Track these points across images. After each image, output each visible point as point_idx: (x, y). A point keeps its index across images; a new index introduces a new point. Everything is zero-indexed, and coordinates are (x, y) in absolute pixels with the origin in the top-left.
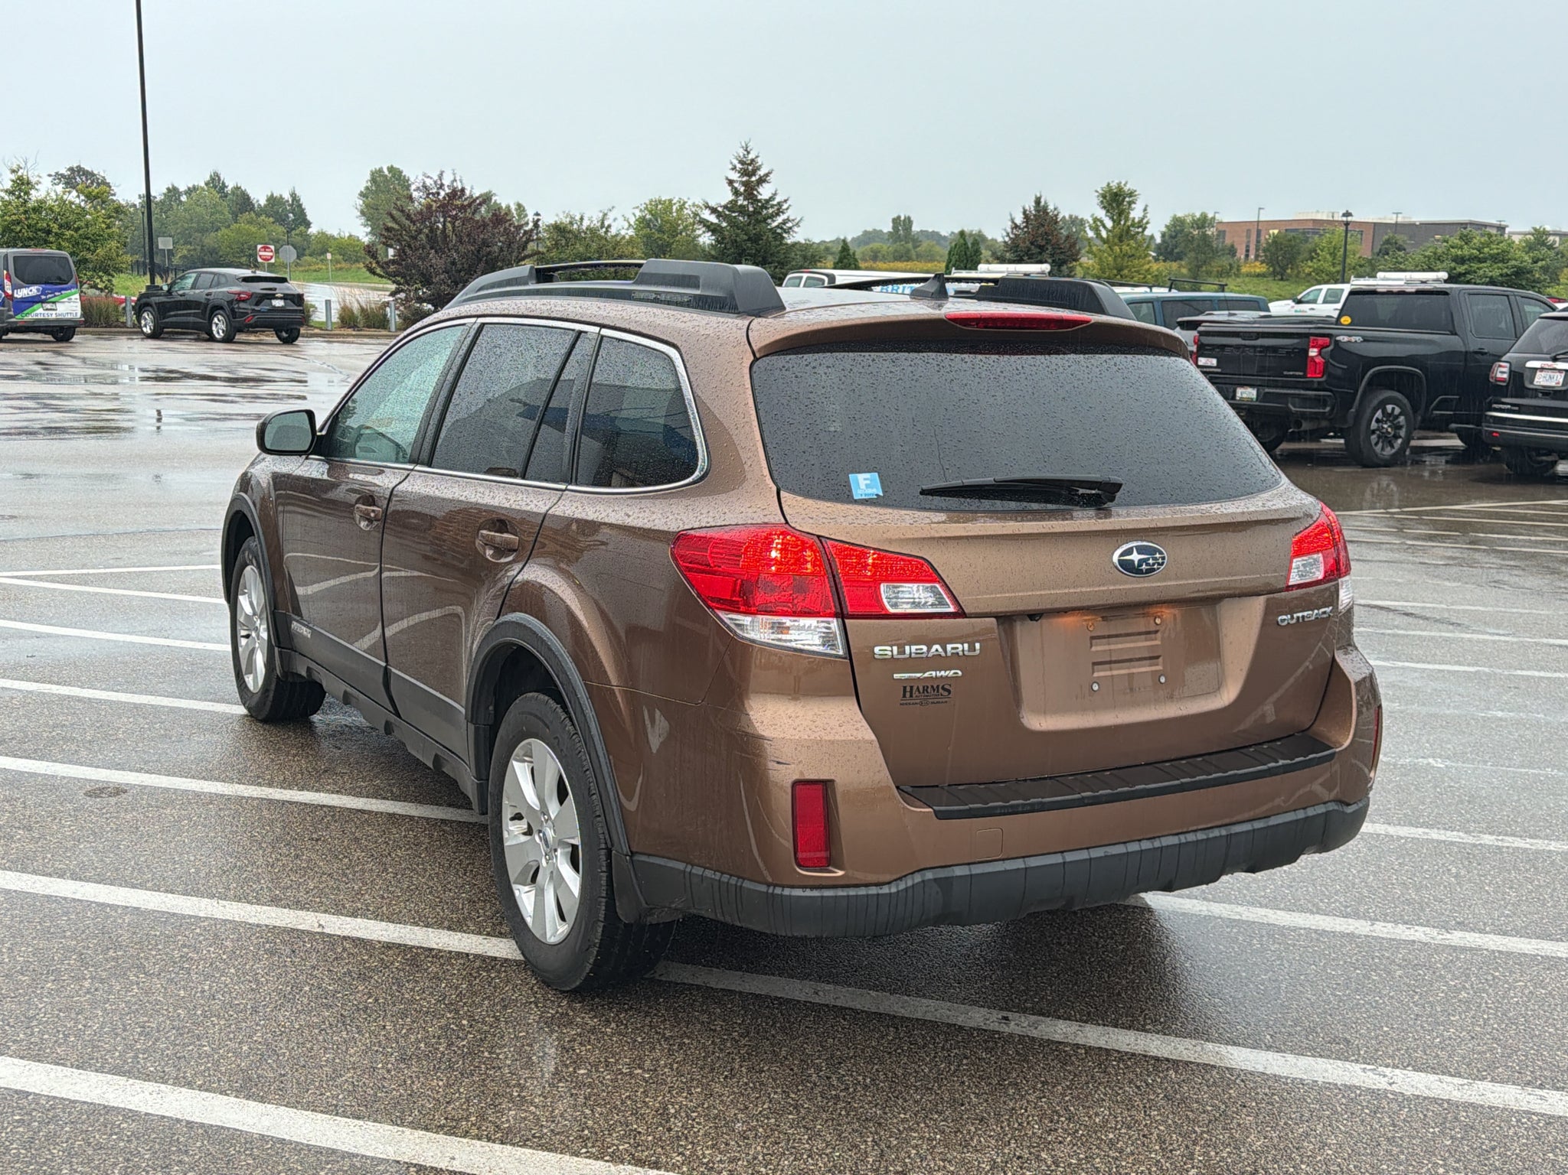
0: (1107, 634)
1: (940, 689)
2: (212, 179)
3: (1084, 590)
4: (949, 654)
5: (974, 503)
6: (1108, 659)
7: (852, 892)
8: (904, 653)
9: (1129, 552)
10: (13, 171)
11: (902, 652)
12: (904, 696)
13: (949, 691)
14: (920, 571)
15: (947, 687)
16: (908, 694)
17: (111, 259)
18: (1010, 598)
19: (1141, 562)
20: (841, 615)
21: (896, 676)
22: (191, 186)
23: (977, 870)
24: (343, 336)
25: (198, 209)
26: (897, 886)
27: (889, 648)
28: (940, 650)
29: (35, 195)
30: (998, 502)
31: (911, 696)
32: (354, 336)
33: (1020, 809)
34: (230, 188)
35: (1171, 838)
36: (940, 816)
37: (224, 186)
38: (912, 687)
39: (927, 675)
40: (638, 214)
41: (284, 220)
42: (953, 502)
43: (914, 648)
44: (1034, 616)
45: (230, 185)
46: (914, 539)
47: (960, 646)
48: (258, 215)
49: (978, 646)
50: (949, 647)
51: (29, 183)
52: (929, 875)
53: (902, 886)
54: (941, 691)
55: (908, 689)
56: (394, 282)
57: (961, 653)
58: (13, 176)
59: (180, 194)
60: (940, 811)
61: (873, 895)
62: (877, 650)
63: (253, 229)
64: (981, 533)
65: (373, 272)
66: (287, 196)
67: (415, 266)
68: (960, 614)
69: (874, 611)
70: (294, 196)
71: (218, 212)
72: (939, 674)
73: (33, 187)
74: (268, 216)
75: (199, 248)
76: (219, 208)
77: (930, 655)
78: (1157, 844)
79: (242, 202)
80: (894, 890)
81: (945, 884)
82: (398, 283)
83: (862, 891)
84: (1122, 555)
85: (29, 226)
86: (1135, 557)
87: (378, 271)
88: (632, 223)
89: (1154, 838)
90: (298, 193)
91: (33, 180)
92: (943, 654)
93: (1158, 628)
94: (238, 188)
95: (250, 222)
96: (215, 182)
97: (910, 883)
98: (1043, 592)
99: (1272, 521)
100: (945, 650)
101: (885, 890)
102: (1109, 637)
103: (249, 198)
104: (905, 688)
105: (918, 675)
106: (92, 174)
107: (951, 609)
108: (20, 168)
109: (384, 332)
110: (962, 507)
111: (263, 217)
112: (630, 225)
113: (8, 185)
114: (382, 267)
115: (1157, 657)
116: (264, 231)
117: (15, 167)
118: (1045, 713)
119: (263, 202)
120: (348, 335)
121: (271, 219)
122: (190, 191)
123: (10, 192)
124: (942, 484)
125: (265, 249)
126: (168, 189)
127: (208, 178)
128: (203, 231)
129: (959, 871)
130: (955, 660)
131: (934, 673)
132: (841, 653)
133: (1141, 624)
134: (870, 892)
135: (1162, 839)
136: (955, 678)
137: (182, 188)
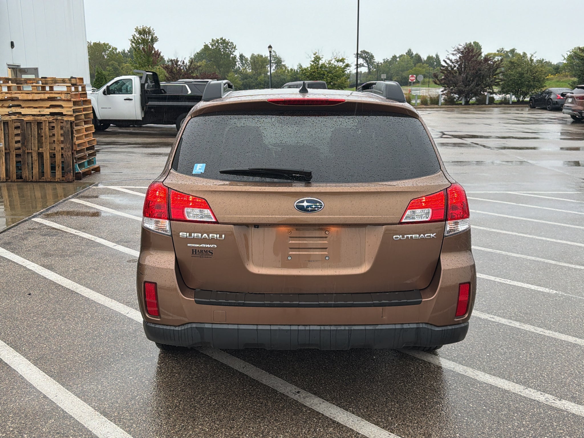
0: (298, 236)
1: (208, 252)
2: (408, 51)
3: (277, 216)
4: (210, 238)
5: (240, 178)
6: (298, 247)
7: (165, 327)
8: (191, 236)
9: (303, 202)
10: (314, 54)
11: (190, 235)
12: (193, 253)
13: (212, 254)
14: (203, 204)
15: (211, 251)
16: (194, 253)
17: (343, 83)
18: (239, 217)
19: (308, 207)
20: (170, 219)
21: (189, 245)
22: (401, 55)
23: (215, 326)
24: (420, 108)
25: (402, 63)
26: (181, 328)
27: (186, 234)
28: (207, 236)
29: (321, 62)
30: (251, 177)
31: (196, 253)
32: (424, 108)
33: (223, 304)
34: (414, 54)
35: (316, 326)
36: (197, 302)
37: (412, 54)
38: (196, 250)
39: (201, 246)
40: (569, 53)
41: (432, 65)
42: (231, 176)
43: (195, 234)
44: (257, 226)
45: (414, 53)
46: (202, 191)
47: (215, 235)
48: (423, 64)
49: (223, 236)
50: (211, 235)
51: (319, 58)
52: (194, 325)
53: (183, 328)
54: (208, 253)
55: (194, 251)
56: (443, 87)
57: (216, 238)
58: (314, 56)
59: (397, 58)
60: (197, 301)
61: (172, 330)
62: (181, 234)
63: (420, 69)
64: (230, 190)
65: (436, 83)
66: (434, 56)
67: (452, 80)
68: (217, 222)
69: (182, 218)
70: (437, 56)
71: (409, 63)
72: (206, 246)
73: (320, 59)
74: (427, 64)
75: (400, 77)
76: (409, 62)
77: (202, 238)
78: (307, 328)
79: (418, 58)
80: (180, 329)
81: (201, 330)
82: (445, 87)
83: (168, 328)
84: (298, 203)
85: (318, 73)
86: (305, 204)
87: (438, 82)
88: (566, 58)
89: (307, 325)
90: (438, 54)
91: (321, 57)
92: (208, 238)
93: (327, 236)
94: (417, 54)
95: (420, 67)
96: (409, 53)
97: (186, 327)
98: (256, 216)
99: (398, 192)
100: (208, 236)
101: (177, 329)
102: (299, 237)
103: (420, 57)
104: (193, 250)
105: (198, 245)
106: (368, 53)
107: (214, 220)
108: (316, 53)
109: (436, 106)
110: (234, 179)
111: (425, 64)
112: (565, 58)
113: (313, 59)
114: (440, 81)
115: (326, 248)
116: (424, 70)
117: (315, 53)
118: (263, 267)
119: (425, 59)
120: (423, 108)
121: (428, 65)
122: (401, 56)
123: (313, 62)
124: (229, 169)
125: (412, 76)
126: (393, 56)
127: (407, 51)
128: (403, 71)
129: (207, 326)
130: (212, 241)
131: (204, 245)
132: (169, 234)
133: (317, 234)
134: (171, 329)
135: (311, 326)
136: (213, 248)
137: (398, 56)
